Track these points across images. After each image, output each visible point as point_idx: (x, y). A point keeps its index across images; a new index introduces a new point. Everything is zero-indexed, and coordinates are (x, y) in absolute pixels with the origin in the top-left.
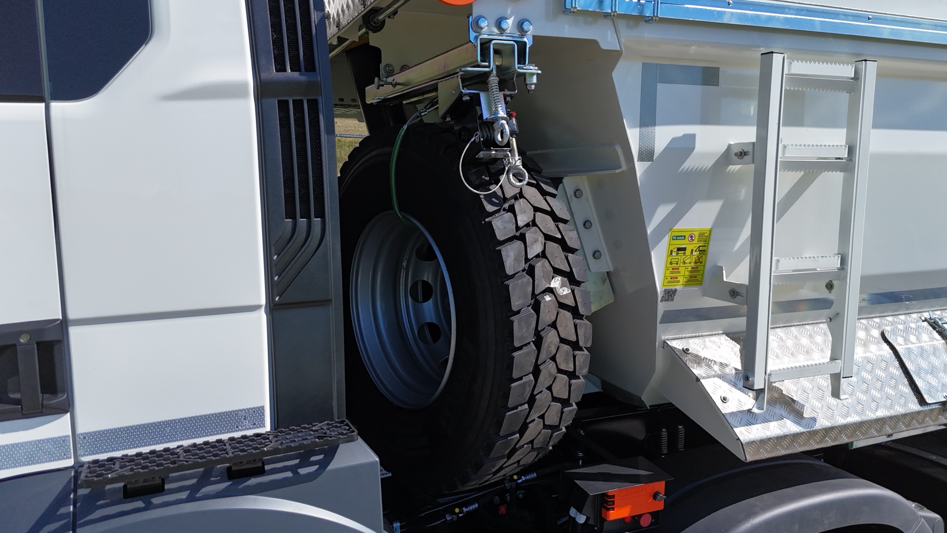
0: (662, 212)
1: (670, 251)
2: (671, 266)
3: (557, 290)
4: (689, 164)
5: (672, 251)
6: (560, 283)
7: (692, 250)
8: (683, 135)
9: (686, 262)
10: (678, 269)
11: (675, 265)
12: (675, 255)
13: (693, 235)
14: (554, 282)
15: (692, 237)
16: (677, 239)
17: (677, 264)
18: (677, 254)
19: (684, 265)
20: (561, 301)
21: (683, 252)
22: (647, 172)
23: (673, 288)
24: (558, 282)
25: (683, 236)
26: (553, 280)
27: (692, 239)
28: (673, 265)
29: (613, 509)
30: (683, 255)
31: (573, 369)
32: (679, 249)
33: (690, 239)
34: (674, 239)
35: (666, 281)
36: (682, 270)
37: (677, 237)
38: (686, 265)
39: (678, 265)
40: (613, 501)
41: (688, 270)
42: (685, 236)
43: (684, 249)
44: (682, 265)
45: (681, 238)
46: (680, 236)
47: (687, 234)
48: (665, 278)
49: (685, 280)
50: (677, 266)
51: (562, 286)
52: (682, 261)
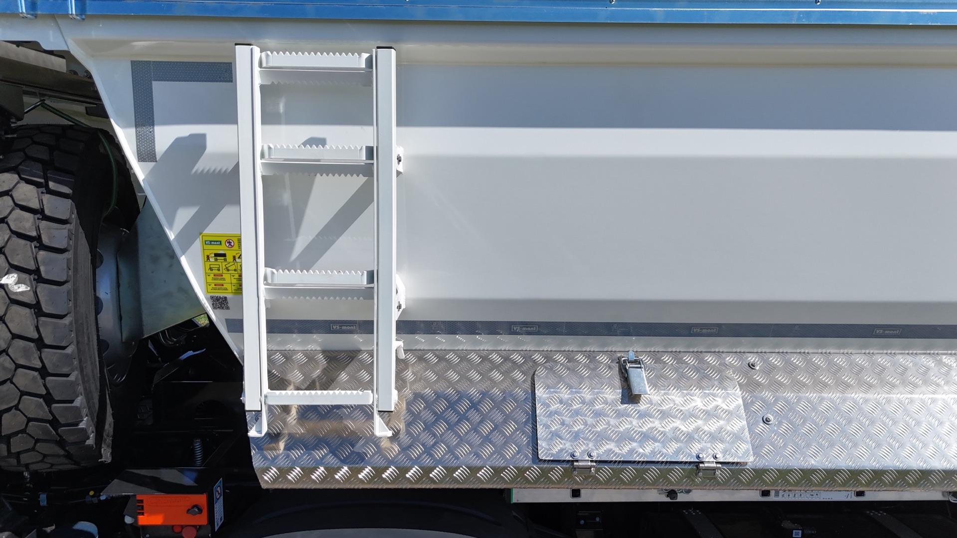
0: (184, 216)
1: (206, 257)
2: (211, 272)
3: (10, 286)
4: (202, 165)
5: (208, 257)
6: (15, 280)
7: (234, 257)
8: (190, 135)
9: (230, 268)
10: (222, 276)
11: (217, 272)
12: (214, 260)
13: (231, 241)
14: (7, 278)
15: (229, 243)
16: (211, 244)
17: (219, 270)
18: (216, 260)
19: (229, 272)
20: (13, 297)
21: (223, 258)
22: (151, 174)
23: (222, 295)
24: (14, 279)
25: (218, 241)
26: (6, 276)
27: (231, 245)
28: (214, 271)
29: (143, 514)
30: (223, 261)
31: (41, 365)
32: (216, 255)
33: (228, 245)
34: (208, 244)
35: (210, 288)
36: (227, 276)
37: (211, 241)
38: (230, 272)
39: (221, 272)
40: (143, 506)
41: (235, 277)
42: (220, 242)
43: (224, 255)
44: (225, 272)
45: (215, 243)
46: (214, 241)
47: (223, 240)
48: (208, 284)
49: (234, 288)
50: (219, 272)
51: (19, 282)
52: (224, 267)
